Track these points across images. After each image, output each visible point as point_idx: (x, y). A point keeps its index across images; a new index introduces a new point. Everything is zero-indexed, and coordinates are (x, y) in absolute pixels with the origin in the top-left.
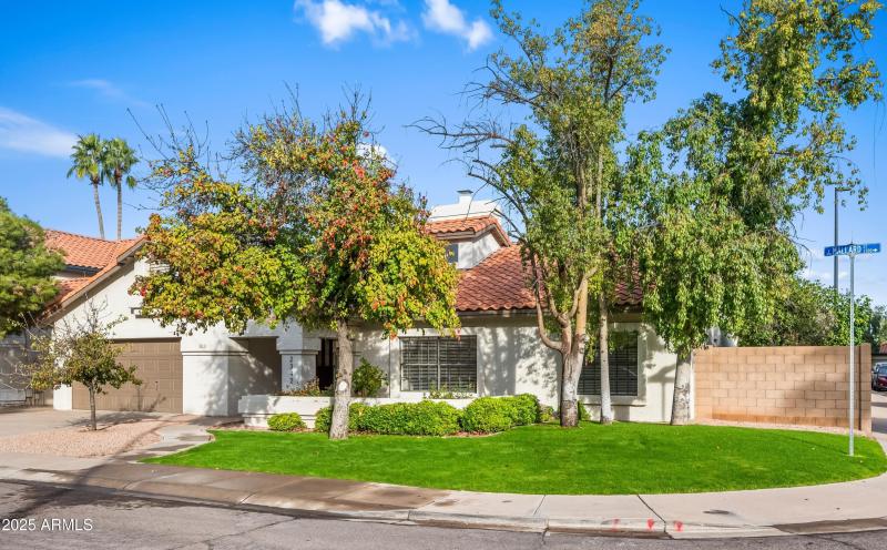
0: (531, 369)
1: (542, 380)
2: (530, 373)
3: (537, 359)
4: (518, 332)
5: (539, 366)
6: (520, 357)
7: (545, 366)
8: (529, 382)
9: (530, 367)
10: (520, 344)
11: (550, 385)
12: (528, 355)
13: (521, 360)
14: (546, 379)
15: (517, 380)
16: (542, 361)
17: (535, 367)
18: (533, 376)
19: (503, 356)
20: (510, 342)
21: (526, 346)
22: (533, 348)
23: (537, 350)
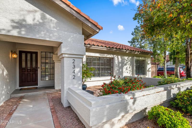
0: (127, 69)
1: (129, 72)
2: (126, 70)
3: (128, 66)
4: (124, 58)
5: (128, 68)
6: (124, 65)
7: (130, 68)
8: (126, 72)
9: (126, 68)
10: (124, 61)
11: (130, 73)
12: (126, 65)
13: (124, 66)
14: (130, 71)
15: (124, 72)
16: (129, 67)
17: (127, 68)
18: (127, 70)
19: (120, 65)
20: (122, 61)
21: (125, 62)
22: (127, 63)
23: (128, 63)
